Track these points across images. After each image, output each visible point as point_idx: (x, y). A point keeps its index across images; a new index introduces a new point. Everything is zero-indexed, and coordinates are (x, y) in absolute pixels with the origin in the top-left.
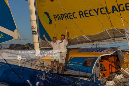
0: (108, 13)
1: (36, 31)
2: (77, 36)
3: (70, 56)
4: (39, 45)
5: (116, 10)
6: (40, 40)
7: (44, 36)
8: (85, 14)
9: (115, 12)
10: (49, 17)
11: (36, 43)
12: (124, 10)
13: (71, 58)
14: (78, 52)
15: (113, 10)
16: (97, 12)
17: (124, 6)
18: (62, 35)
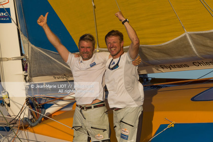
1: (8, 10)
2: (186, 33)
3: (159, 119)
4: (24, 69)
6: (28, 47)
7: (43, 21)
11: (8, 59)
13: (162, 127)
14: (193, 99)
18: (109, 34)
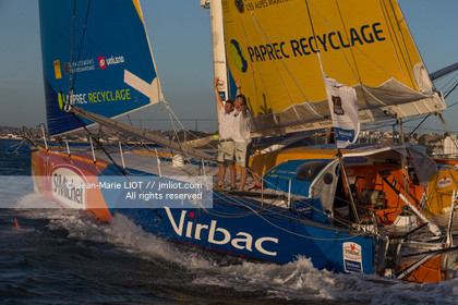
0: (344, 46)
1: (224, 92)
5: (358, 38)
8: (303, 47)
9: (357, 42)
10: (240, 53)
12: (372, 41)
15: (353, 40)
16: (324, 43)
17: (370, 30)
